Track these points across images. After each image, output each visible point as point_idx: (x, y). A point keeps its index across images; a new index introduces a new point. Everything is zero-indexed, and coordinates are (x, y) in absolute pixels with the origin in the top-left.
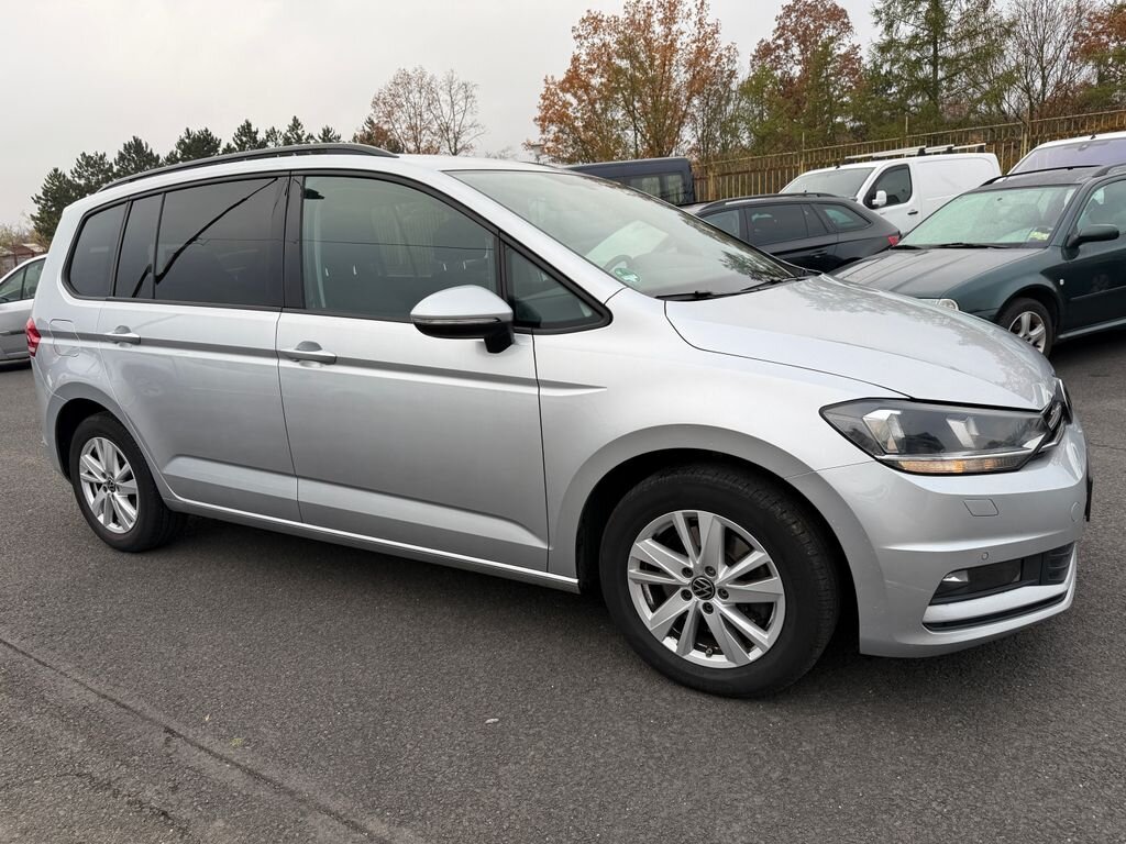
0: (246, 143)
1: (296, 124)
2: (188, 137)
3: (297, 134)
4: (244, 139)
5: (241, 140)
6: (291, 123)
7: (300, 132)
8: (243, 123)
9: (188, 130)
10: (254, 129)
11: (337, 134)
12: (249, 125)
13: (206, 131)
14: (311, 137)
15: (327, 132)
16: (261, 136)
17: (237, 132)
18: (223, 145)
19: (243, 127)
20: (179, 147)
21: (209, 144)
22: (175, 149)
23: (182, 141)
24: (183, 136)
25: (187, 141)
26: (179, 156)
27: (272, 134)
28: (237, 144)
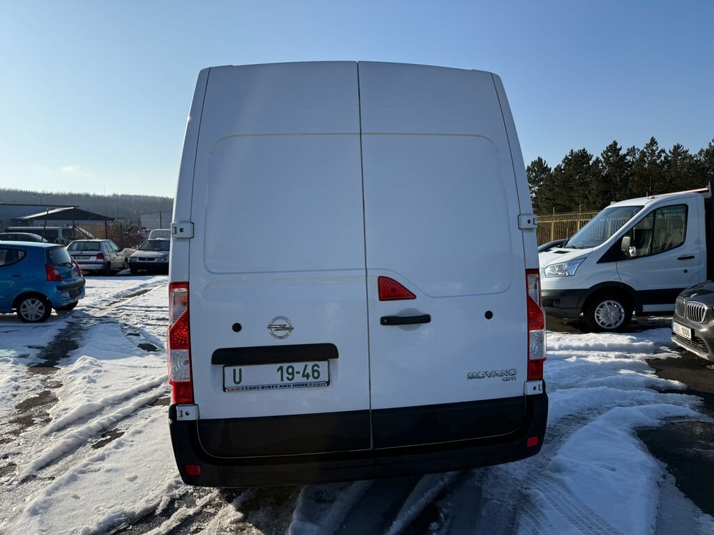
0: (611, 157)
1: (653, 142)
2: (570, 156)
3: (652, 150)
4: (609, 154)
5: (607, 155)
6: (649, 142)
7: (654, 148)
8: (611, 143)
9: (572, 150)
10: (618, 147)
11: (685, 149)
12: (615, 144)
13: (584, 150)
14: (663, 151)
15: (677, 147)
16: (623, 152)
17: (605, 149)
18: (594, 159)
19: (610, 146)
20: (563, 162)
21: (584, 158)
22: (561, 163)
23: (566, 158)
24: (568, 154)
25: (570, 157)
26: (562, 167)
27: (632, 151)
28: (603, 157)
